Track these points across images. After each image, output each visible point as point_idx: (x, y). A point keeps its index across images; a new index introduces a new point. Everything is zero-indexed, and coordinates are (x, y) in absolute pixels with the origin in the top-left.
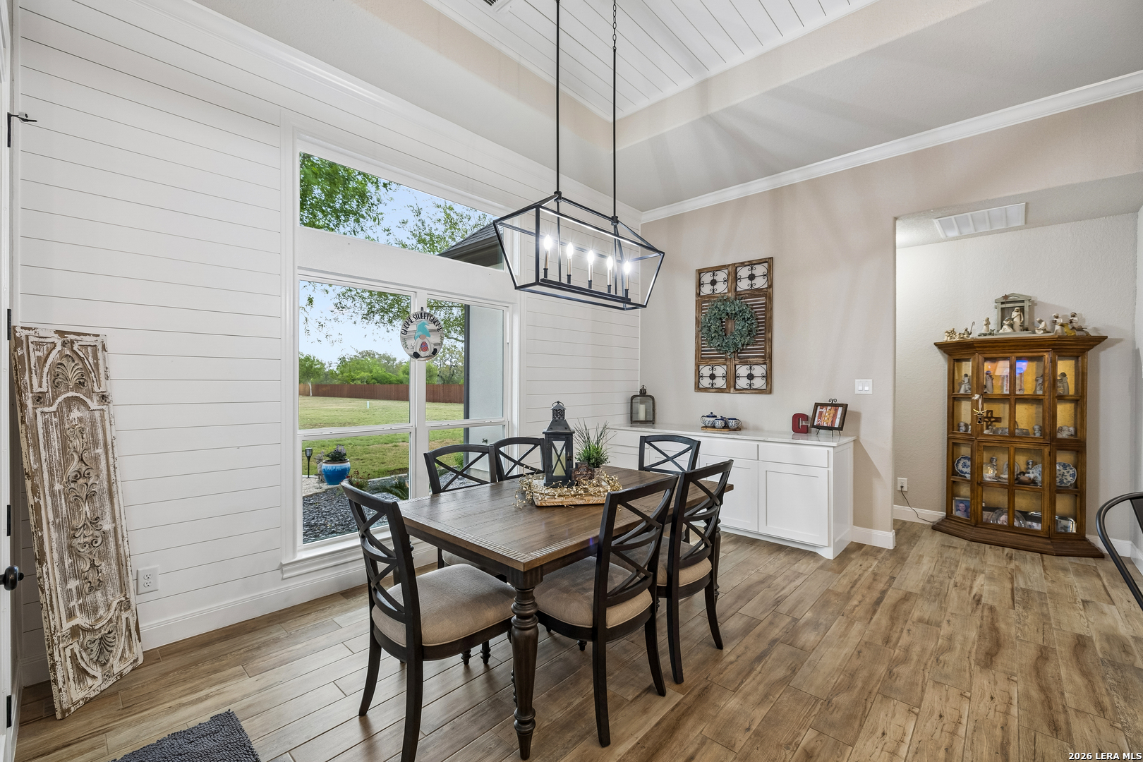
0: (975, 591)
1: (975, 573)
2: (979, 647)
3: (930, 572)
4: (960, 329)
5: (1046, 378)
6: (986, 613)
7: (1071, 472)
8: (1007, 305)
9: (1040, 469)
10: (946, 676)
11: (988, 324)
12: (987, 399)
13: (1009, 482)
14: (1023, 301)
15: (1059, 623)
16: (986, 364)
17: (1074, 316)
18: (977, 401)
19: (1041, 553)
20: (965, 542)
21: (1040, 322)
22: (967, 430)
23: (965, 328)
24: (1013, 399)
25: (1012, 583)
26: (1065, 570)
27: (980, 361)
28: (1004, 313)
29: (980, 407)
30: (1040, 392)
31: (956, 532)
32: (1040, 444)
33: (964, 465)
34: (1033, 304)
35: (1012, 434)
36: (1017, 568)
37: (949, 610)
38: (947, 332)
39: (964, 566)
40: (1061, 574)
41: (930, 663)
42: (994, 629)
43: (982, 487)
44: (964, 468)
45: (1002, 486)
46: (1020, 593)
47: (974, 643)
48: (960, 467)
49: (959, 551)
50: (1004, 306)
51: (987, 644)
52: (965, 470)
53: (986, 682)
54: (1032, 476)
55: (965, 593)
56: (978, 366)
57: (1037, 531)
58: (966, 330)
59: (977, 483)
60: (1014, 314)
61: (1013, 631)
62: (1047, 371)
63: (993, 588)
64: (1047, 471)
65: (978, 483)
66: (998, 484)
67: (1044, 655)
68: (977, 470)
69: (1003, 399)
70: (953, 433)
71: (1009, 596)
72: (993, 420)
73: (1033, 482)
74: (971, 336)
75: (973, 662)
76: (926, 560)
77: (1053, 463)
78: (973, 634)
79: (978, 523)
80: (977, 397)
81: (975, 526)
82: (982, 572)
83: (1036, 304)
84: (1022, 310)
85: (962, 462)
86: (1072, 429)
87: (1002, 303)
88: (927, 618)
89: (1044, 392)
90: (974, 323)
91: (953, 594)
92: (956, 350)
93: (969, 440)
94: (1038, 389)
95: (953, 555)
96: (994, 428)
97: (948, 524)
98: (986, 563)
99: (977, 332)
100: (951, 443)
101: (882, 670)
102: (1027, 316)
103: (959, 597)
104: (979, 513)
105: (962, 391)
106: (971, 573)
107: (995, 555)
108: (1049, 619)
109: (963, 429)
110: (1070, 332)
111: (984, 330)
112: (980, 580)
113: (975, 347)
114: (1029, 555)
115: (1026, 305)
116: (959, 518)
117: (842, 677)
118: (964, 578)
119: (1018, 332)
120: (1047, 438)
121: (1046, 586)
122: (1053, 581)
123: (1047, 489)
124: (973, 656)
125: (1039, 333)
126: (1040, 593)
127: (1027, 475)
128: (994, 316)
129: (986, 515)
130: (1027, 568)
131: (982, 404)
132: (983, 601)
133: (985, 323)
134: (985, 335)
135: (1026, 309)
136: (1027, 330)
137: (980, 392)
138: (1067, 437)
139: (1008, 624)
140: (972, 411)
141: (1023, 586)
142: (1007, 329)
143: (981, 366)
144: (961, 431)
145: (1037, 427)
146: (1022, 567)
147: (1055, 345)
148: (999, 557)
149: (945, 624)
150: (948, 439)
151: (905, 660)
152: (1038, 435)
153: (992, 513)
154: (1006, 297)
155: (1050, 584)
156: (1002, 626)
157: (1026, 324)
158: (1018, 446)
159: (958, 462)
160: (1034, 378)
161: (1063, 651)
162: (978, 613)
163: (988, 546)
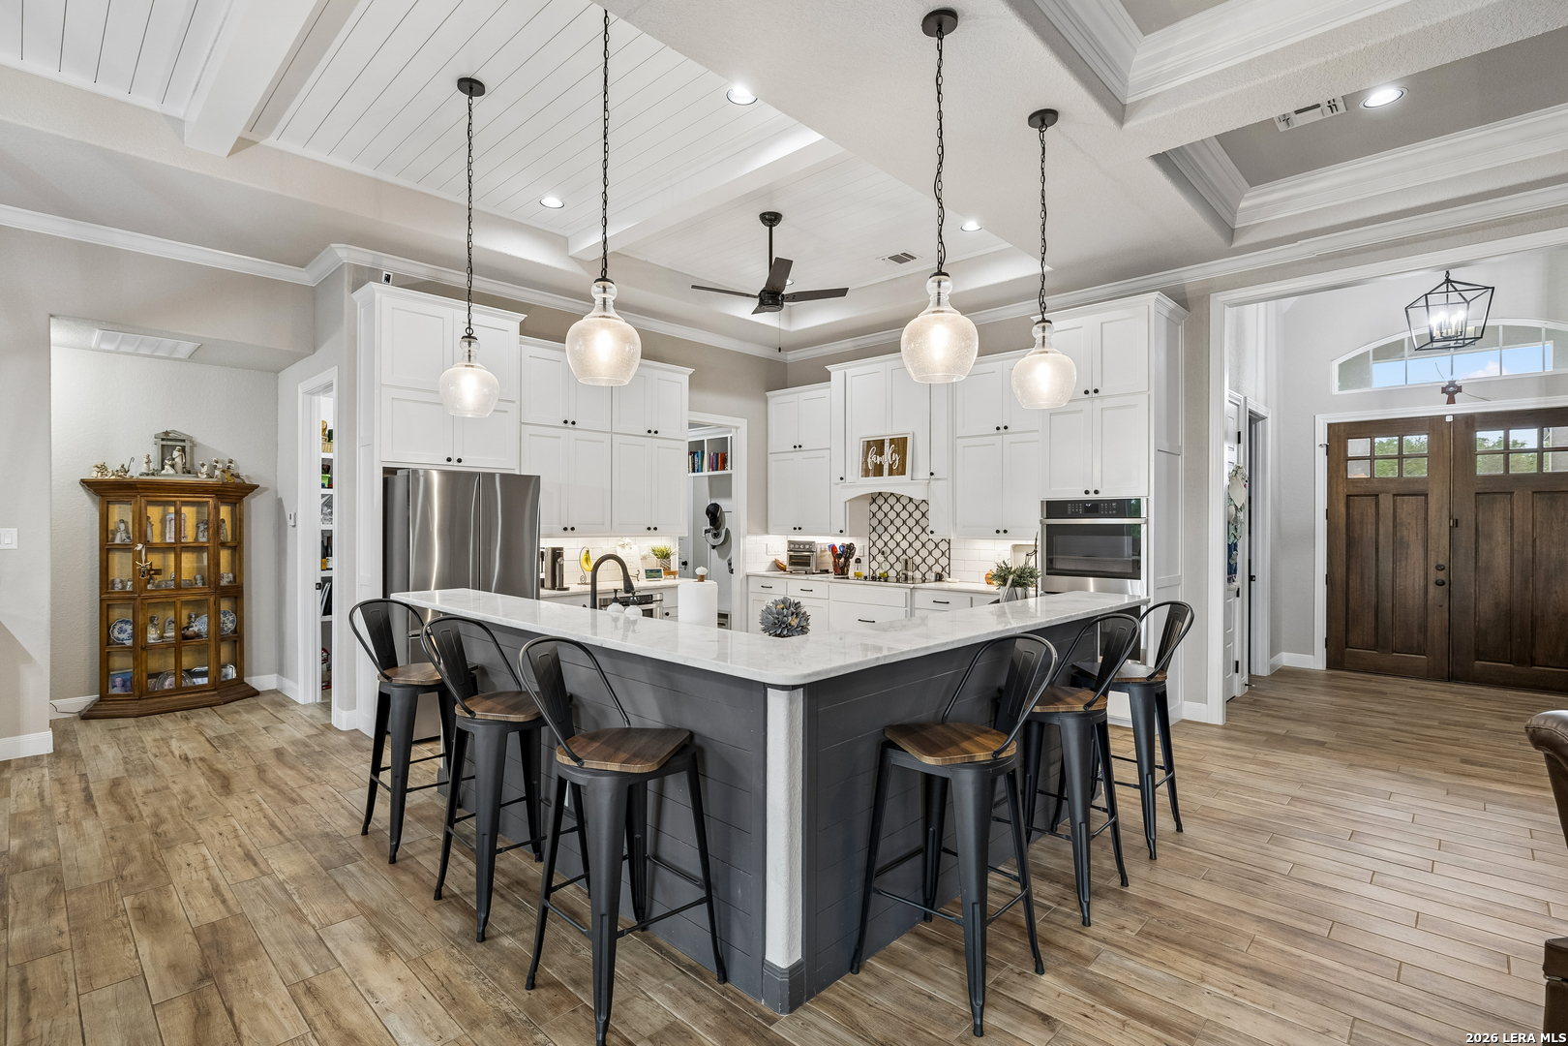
0: (177, 753)
1: (166, 741)
2: (213, 786)
3: (120, 756)
4: (113, 465)
5: (211, 525)
6: (200, 764)
7: (231, 619)
8: (169, 443)
9: (206, 619)
10: (204, 813)
11: (148, 462)
12: (151, 548)
13: (176, 640)
14: (184, 441)
15: (258, 748)
16: (149, 508)
17: (231, 462)
18: (140, 551)
19: (210, 706)
20: (132, 720)
21: (203, 465)
22: (124, 587)
23: (121, 464)
24: (178, 548)
25: (204, 736)
26: (237, 712)
27: (143, 505)
28: (165, 452)
29: (144, 558)
30: (203, 539)
31: (116, 713)
32: (205, 594)
33: (121, 631)
34: (194, 445)
35: (178, 587)
36: (199, 725)
37: (167, 775)
38: (97, 466)
39: (149, 739)
40: (236, 716)
41: (184, 813)
42: (215, 771)
43: (146, 651)
44: (123, 634)
45: (169, 646)
46: (216, 740)
47: (207, 786)
48: (116, 634)
49: (132, 729)
50: (164, 443)
51: (217, 782)
52: (121, 636)
53: (235, 802)
54: (196, 629)
55: (169, 758)
56: (140, 511)
57: (204, 686)
58: (123, 466)
59: (142, 648)
60: (176, 454)
61: (230, 766)
62: (211, 517)
63: (190, 745)
64: (213, 621)
65: (140, 648)
66: (163, 647)
67: (261, 770)
68: (139, 633)
69: (165, 549)
70: (108, 593)
71: (208, 745)
72: (152, 572)
73: (198, 635)
74: (129, 474)
75: (217, 797)
76: (104, 748)
77: (218, 612)
78: (202, 781)
79: (144, 694)
80: (140, 547)
81: (139, 699)
82: (172, 737)
83: (195, 445)
84: (183, 450)
85: (117, 627)
86: (231, 575)
87: (163, 439)
88: (152, 788)
89: (209, 540)
90: (133, 459)
91: (159, 762)
92: (106, 490)
93: (129, 599)
94: (201, 535)
95: (129, 734)
96: (156, 582)
97: (104, 707)
98: (168, 730)
99: (137, 471)
100: (105, 606)
101: (147, 836)
102: (188, 458)
103: (167, 763)
104: (144, 682)
105: (118, 541)
106: (161, 742)
107: (171, 721)
108: (250, 748)
109: (118, 587)
110: (230, 478)
111: (144, 468)
112: (174, 744)
113: (137, 488)
114: (201, 711)
115: (187, 445)
116: (119, 695)
117: (114, 859)
118: (159, 748)
119: (180, 473)
120: (212, 586)
121: (231, 728)
122: (234, 723)
123: (213, 639)
124: (214, 793)
125: (203, 478)
126: (231, 735)
127: (191, 629)
128: (155, 453)
129: (151, 682)
130: (206, 721)
131: (146, 555)
132: (190, 756)
133: (145, 460)
134: (148, 475)
135: (187, 450)
136: (189, 472)
137: (143, 541)
138: (226, 584)
139: (222, 763)
140: (134, 564)
141: (214, 735)
142: (168, 470)
143: (143, 511)
144: (116, 590)
145: (198, 577)
146: (202, 722)
147: (219, 491)
148: (175, 721)
149: (171, 785)
150: (101, 600)
151: (162, 821)
152: (200, 585)
153: (155, 680)
154: (167, 433)
155: (233, 726)
156: (219, 766)
157: (188, 466)
158: (185, 598)
159: (114, 628)
160: (195, 524)
161: (271, 761)
162: (194, 766)
163: (157, 716)
